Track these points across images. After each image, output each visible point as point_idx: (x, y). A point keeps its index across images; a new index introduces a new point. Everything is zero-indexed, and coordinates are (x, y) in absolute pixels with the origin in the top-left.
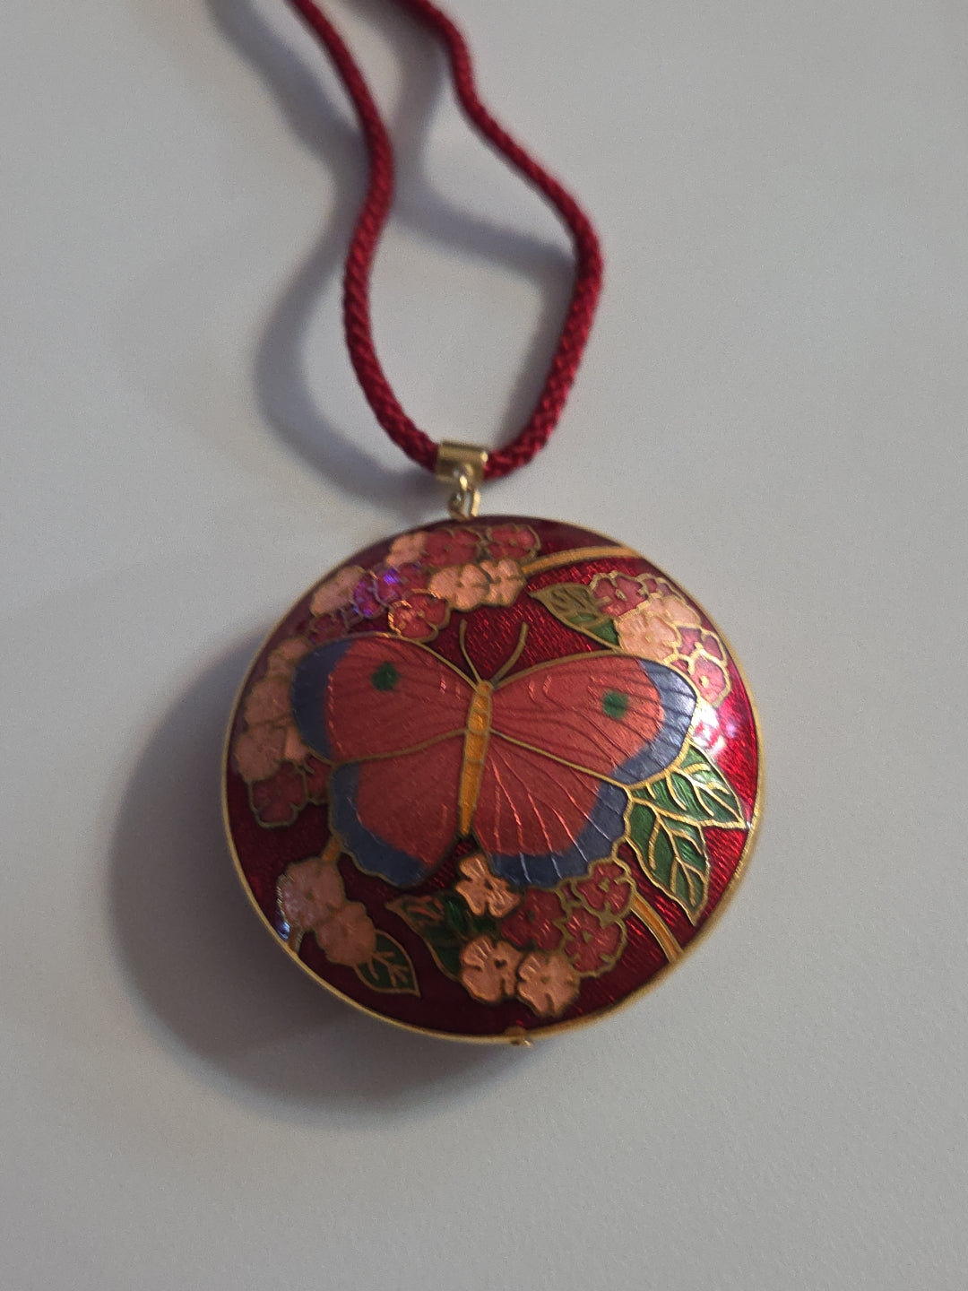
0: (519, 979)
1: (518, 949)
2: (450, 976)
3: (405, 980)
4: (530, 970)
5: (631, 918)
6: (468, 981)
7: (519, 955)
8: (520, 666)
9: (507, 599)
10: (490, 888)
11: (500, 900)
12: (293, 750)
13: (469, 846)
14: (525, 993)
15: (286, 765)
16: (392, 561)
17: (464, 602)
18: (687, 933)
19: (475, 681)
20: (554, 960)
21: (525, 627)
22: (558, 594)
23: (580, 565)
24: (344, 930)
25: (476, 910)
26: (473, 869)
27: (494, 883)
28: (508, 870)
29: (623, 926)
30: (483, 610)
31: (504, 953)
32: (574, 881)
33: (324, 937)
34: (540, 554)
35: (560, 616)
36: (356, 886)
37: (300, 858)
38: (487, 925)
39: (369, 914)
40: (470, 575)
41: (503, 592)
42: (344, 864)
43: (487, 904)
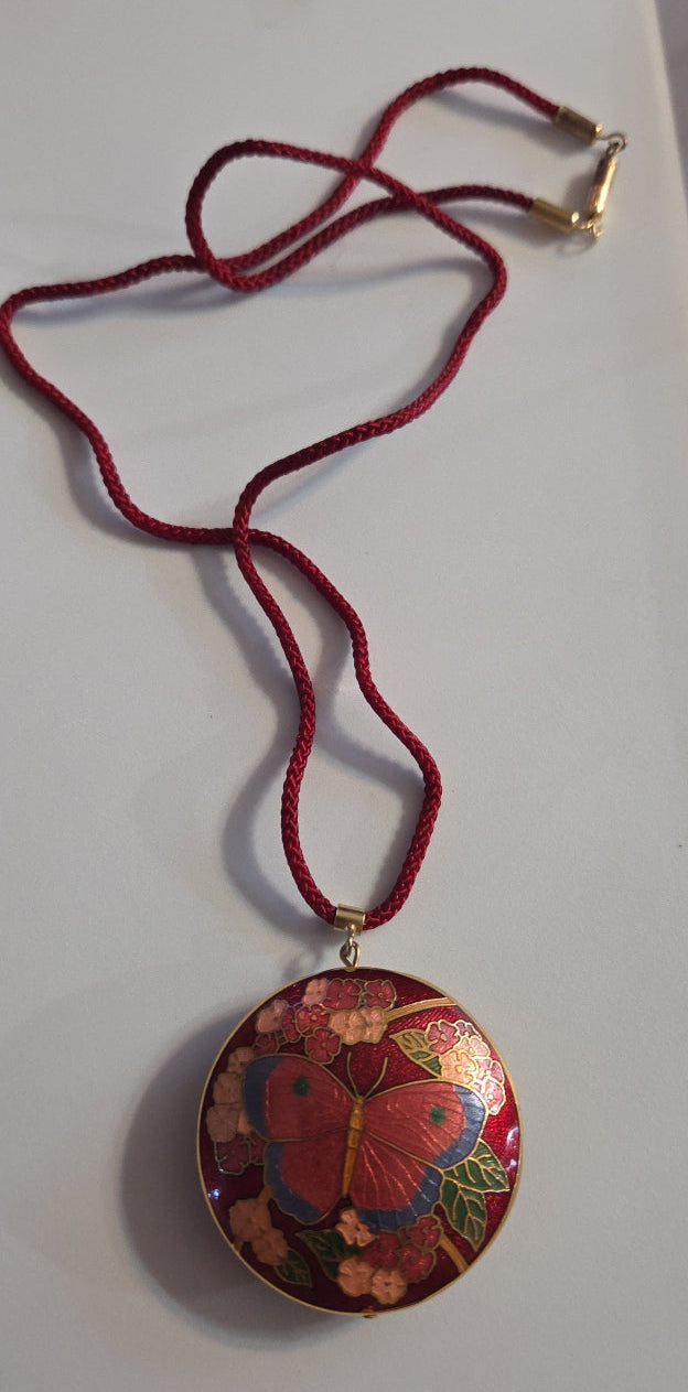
0: (372, 1284)
1: (373, 1266)
2: (331, 1278)
3: (304, 1277)
4: (379, 1278)
5: (440, 1250)
6: (342, 1282)
7: (372, 1270)
8: (383, 1087)
9: (376, 1039)
10: (359, 1230)
11: (364, 1237)
12: (243, 1127)
13: (346, 1203)
14: (376, 1292)
15: (238, 1136)
16: (306, 1000)
17: (350, 1039)
18: (471, 1256)
19: (355, 1095)
20: (393, 1273)
21: (386, 1060)
22: (407, 1036)
23: (420, 1013)
24: (269, 1246)
25: (350, 1243)
26: (348, 1217)
27: (361, 1227)
28: (369, 1218)
29: (434, 1254)
30: (362, 1046)
31: (364, 1269)
32: (408, 1227)
33: (257, 1246)
34: (397, 1005)
35: (407, 1052)
36: (279, 1221)
37: (244, 1197)
38: (355, 1251)
39: (285, 1237)
40: (354, 1018)
41: (373, 1035)
42: (271, 1205)
43: (356, 1239)
